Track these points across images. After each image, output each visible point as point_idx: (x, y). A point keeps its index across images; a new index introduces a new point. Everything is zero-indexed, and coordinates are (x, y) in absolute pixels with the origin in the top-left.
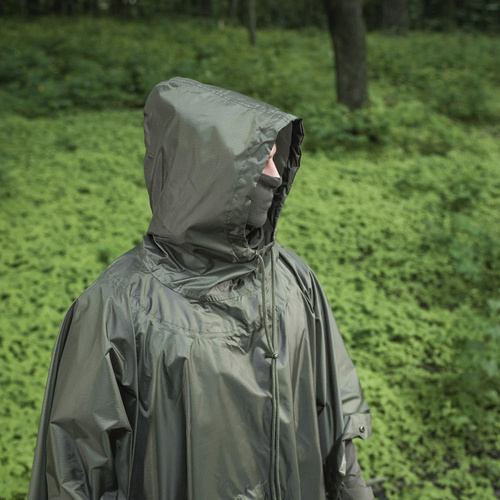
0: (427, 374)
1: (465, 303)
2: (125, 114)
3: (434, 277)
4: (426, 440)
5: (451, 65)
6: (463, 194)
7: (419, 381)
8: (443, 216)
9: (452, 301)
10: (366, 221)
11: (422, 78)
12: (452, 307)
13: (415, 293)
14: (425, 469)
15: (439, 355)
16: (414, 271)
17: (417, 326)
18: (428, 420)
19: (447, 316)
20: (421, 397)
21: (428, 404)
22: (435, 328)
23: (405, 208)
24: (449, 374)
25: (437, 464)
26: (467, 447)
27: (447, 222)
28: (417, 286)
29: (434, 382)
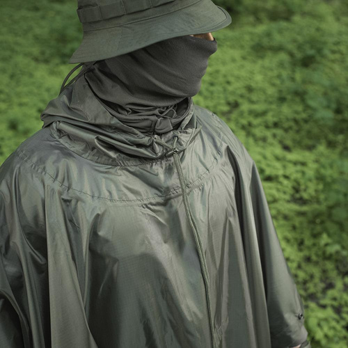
0: (295, 207)
1: (320, 143)
3: (292, 124)
4: (303, 265)
6: (311, 52)
7: (292, 214)
8: (294, 71)
9: (310, 142)
10: (231, 79)
12: (310, 148)
13: (278, 138)
14: (306, 290)
15: (305, 190)
16: (275, 119)
17: (284, 167)
18: (302, 247)
19: (308, 156)
20: (294, 228)
21: (302, 233)
22: (299, 168)
23: (263, 67)
24: (316, 206)
25: (315, 285)
26: (337, 268)
27: (298, 76)
28: (279, 132)
29: (302, 214)
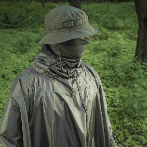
0: (112, 109)
1: (120, 85)
2: (5, 30)
3: (109, 77)
4: (116, 130)
5: (105, 13)
6: (115, 52)
7: (111, 111)
8: (109, 58)
9: (116, 85)
10: (86, 61)
11: (97, 17)
12: (117, 87)
13: (104, 83)
14: (117, 140)
15: (115, 102)
16: (103, 76)
17: (107, 93)
18: (115, 124)
19: (116, 90)
20: (112, 116)
21: (115, 118)
22: (113, 94)
23: (97, 57)
24: (120, 108)
25: (121, 138)
26: (129, 132)
27: (111, 60)
28: (105, 80)
29: (115, 111)
